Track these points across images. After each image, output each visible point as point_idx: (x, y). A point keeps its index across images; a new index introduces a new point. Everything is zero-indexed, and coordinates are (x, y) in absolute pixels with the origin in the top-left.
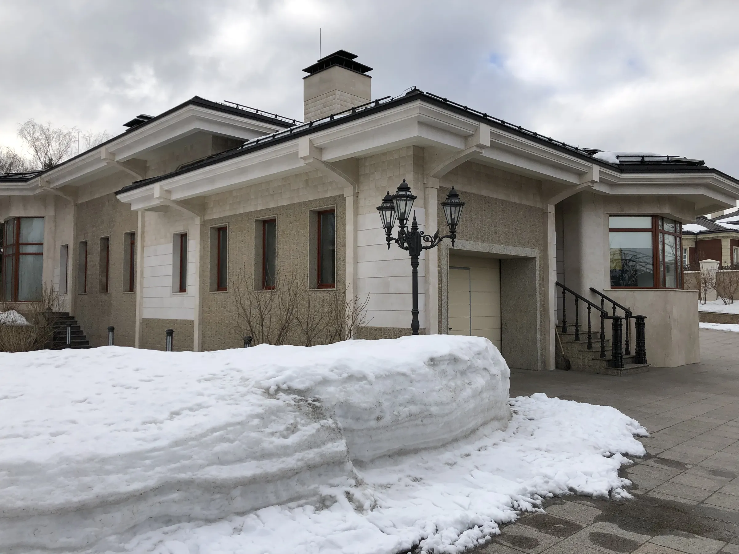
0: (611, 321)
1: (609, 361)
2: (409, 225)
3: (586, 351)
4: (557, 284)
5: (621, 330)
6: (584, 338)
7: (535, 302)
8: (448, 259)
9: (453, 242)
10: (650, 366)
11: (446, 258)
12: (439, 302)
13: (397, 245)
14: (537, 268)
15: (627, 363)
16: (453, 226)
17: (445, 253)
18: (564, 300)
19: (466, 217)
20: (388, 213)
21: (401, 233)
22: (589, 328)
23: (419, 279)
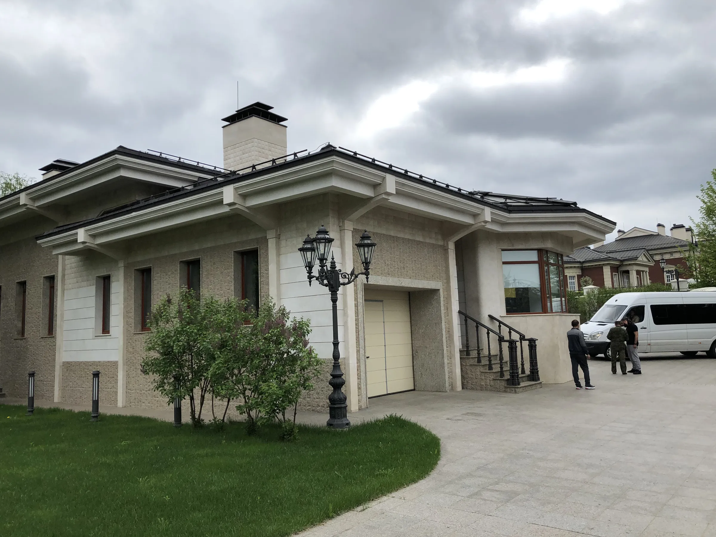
0: (507, 344)
1: (508, 380)
2: (328, 265)
3: (487, 372)
4: (460, 312)
5: (516, 352)
6: (485, 361)
7: (441, 330)
8: (363, 293)
9: (367, 278)
10: (542, 383)
11: (361, 293)
12: (356, 333)
13: (317, 282)
14: (442, 299)
15: (523, 381)
16: (366, 264)
17: (360, 287)
18: (466, 327)
19: (378, 255)
20: (309, 254)
21: (321, 272)
22: (489, 351)
23: (339, 312)
